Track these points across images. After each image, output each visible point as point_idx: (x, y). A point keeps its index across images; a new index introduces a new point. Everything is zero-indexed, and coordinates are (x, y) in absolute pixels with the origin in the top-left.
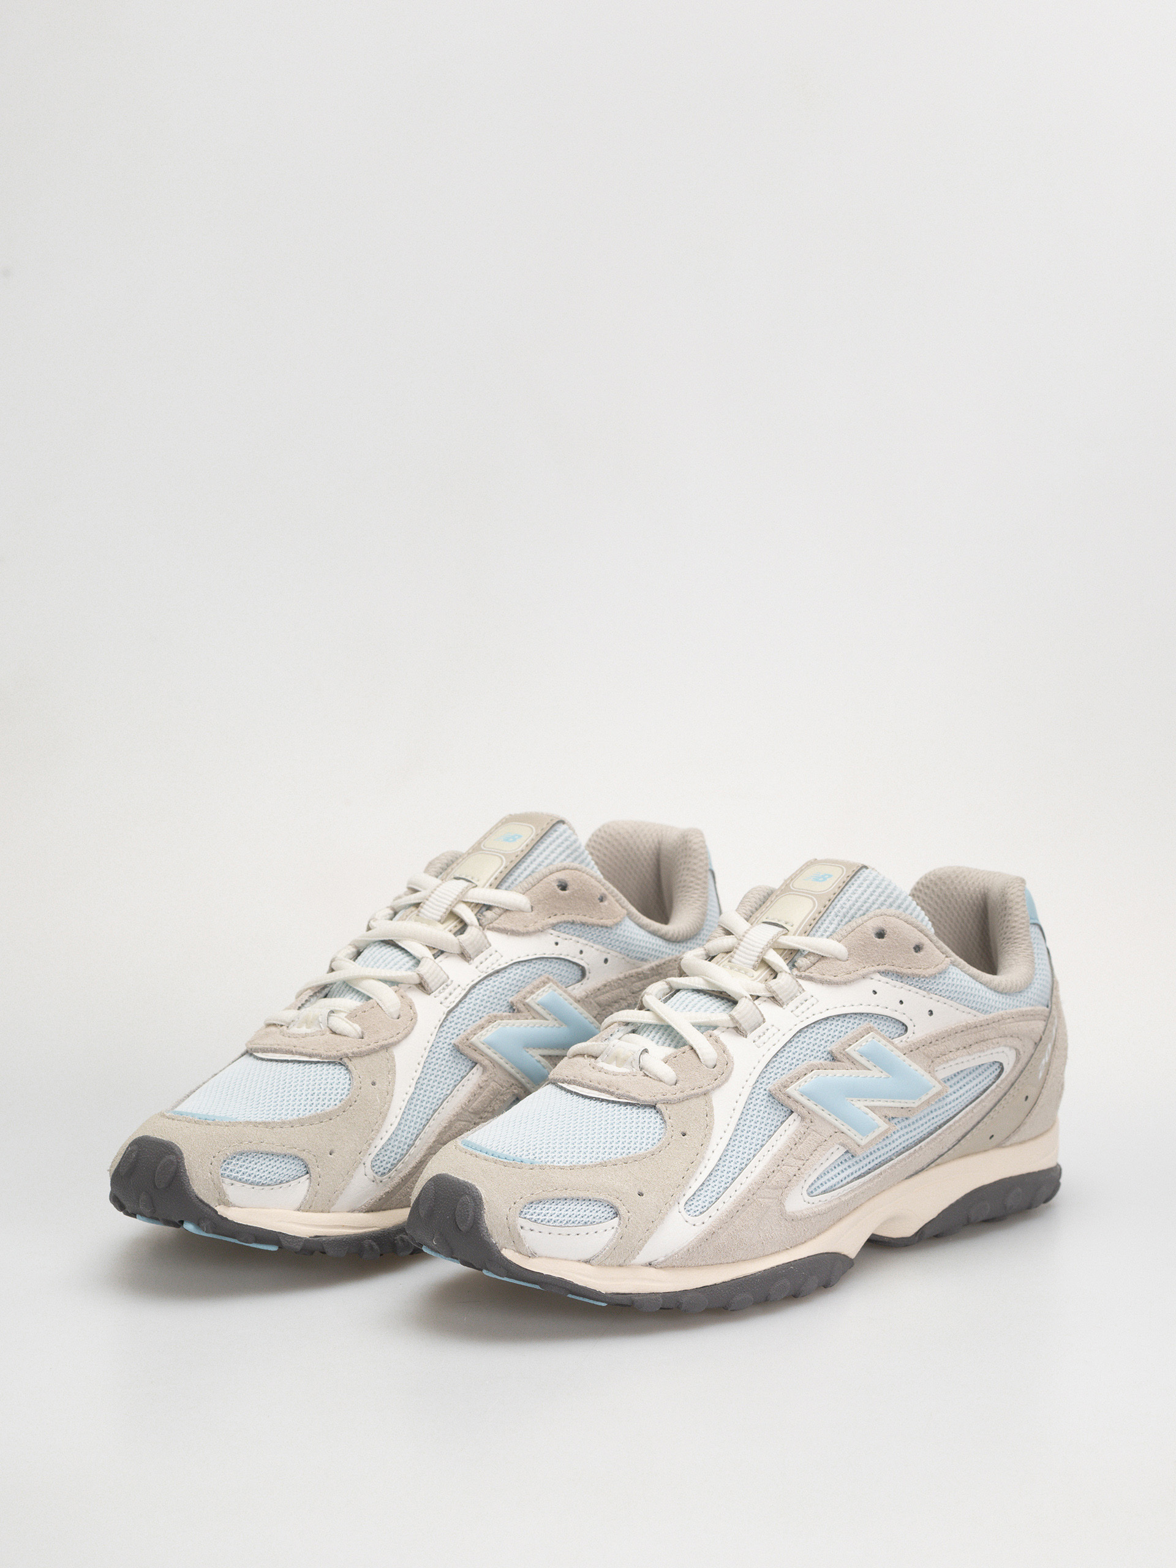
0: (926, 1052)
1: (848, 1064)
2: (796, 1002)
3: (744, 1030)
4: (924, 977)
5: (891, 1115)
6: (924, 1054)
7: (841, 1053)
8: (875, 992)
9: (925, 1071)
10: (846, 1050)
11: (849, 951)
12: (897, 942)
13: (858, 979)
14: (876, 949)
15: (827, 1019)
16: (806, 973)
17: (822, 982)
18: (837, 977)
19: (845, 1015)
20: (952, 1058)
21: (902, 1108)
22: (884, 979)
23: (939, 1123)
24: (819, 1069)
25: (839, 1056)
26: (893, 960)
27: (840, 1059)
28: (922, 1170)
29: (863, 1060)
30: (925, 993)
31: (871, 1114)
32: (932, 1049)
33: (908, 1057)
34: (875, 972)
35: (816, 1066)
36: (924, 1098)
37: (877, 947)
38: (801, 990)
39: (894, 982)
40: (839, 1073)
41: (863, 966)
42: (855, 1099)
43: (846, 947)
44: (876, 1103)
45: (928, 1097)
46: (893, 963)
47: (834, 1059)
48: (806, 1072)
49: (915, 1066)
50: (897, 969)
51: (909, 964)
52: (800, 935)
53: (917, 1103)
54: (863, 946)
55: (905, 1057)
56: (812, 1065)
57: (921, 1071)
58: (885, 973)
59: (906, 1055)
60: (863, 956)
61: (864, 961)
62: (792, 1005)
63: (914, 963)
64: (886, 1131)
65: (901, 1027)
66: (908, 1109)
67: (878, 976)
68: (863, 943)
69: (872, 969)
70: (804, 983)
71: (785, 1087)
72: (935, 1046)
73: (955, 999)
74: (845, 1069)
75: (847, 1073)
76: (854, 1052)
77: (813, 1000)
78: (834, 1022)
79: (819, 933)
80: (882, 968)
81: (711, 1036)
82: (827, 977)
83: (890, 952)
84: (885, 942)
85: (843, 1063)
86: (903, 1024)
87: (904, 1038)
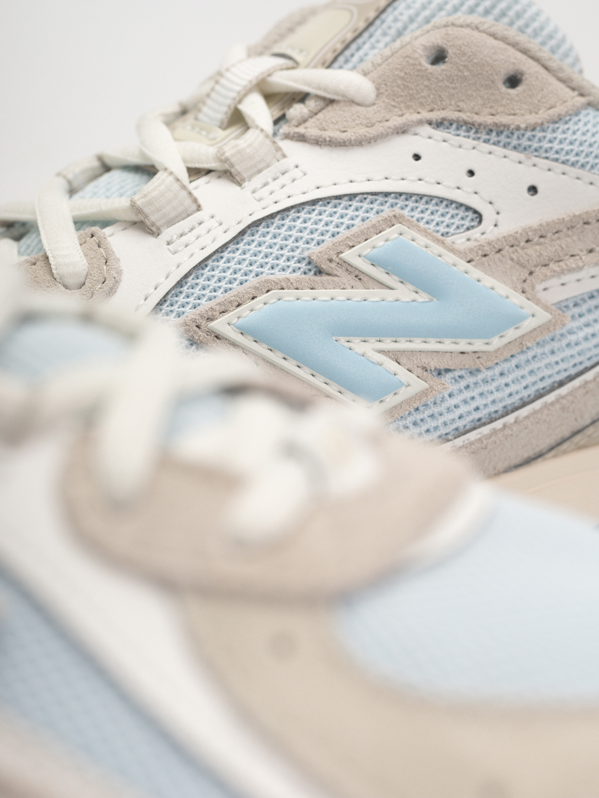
0: (514, 256)
1: (345, 278)
2: (266, 175)
3: (153, 224)
4: (518, 128)
5: (434, 364)
6: (512, 259)
7: (331, 261)
8: (417, 157)
9: (515, 289)
10: (341, 256)
11: (378, 89)
12: (468, 70)
13: (387, 135)
14: (426, 83)
15: (314, 202)
16: (301, 130)
17: (318, 142)
18: (345, 134)
19: (352, 197)
20: (574, 266)
21: (462, 353)
22: (439, 134)
23: (558, 378)
24: (283, 289)
25: (325, 266)
26: (459, 101)
27: (330, 271)
28: (539, 456)
29: (378, 273)
30: (521, 156)
31: (392, 365)
32: (530, 251)
33: (475, 266)
34: (420, 123)
35: (277, 283)
36: (511, 334)
37: (429, 80)
38: (279, 155)
39: (461, 140)
40: (323, 294)
41: (400, 113)
42: (357, 340)
43: (374, 82)
44: (403, 345)
45: (519, 333)
46: (458, 106)
47: (319, 272)
48: (254, 293)
49: (488, 281)
50: (464, 116)
51: (491, 107)
52: (315, 67)
53: (496, 343)
54: (403, 79)
55: (469, 266)
56: (267, 281)
57: (502, 289)
58: (439, 124)
59: (473, 263)
60: (401, 96)
61: (402, 105)
62: (257, 182)
63: (502, 105)
64: (425, 393)
65: (470, 215)
66: (477, 355)
67: (427, 130)
68: (402, 74)
69: (415, 117)
70: (287, 146)
71: (209, 319)
72: (538, 247)
73: (588, 167)
74: (339, 287)
75: (340, 295)
76: (360, 259)
77: (297, 173)
78: (329, 209)
79: (350, 65)
80: (436, 116)
81: (92, 236)
82: (327, 134)
83: (454, 88)
84: (443, 70)
85: (335, 279)
86: (475, 212)
87: (475, 233)
